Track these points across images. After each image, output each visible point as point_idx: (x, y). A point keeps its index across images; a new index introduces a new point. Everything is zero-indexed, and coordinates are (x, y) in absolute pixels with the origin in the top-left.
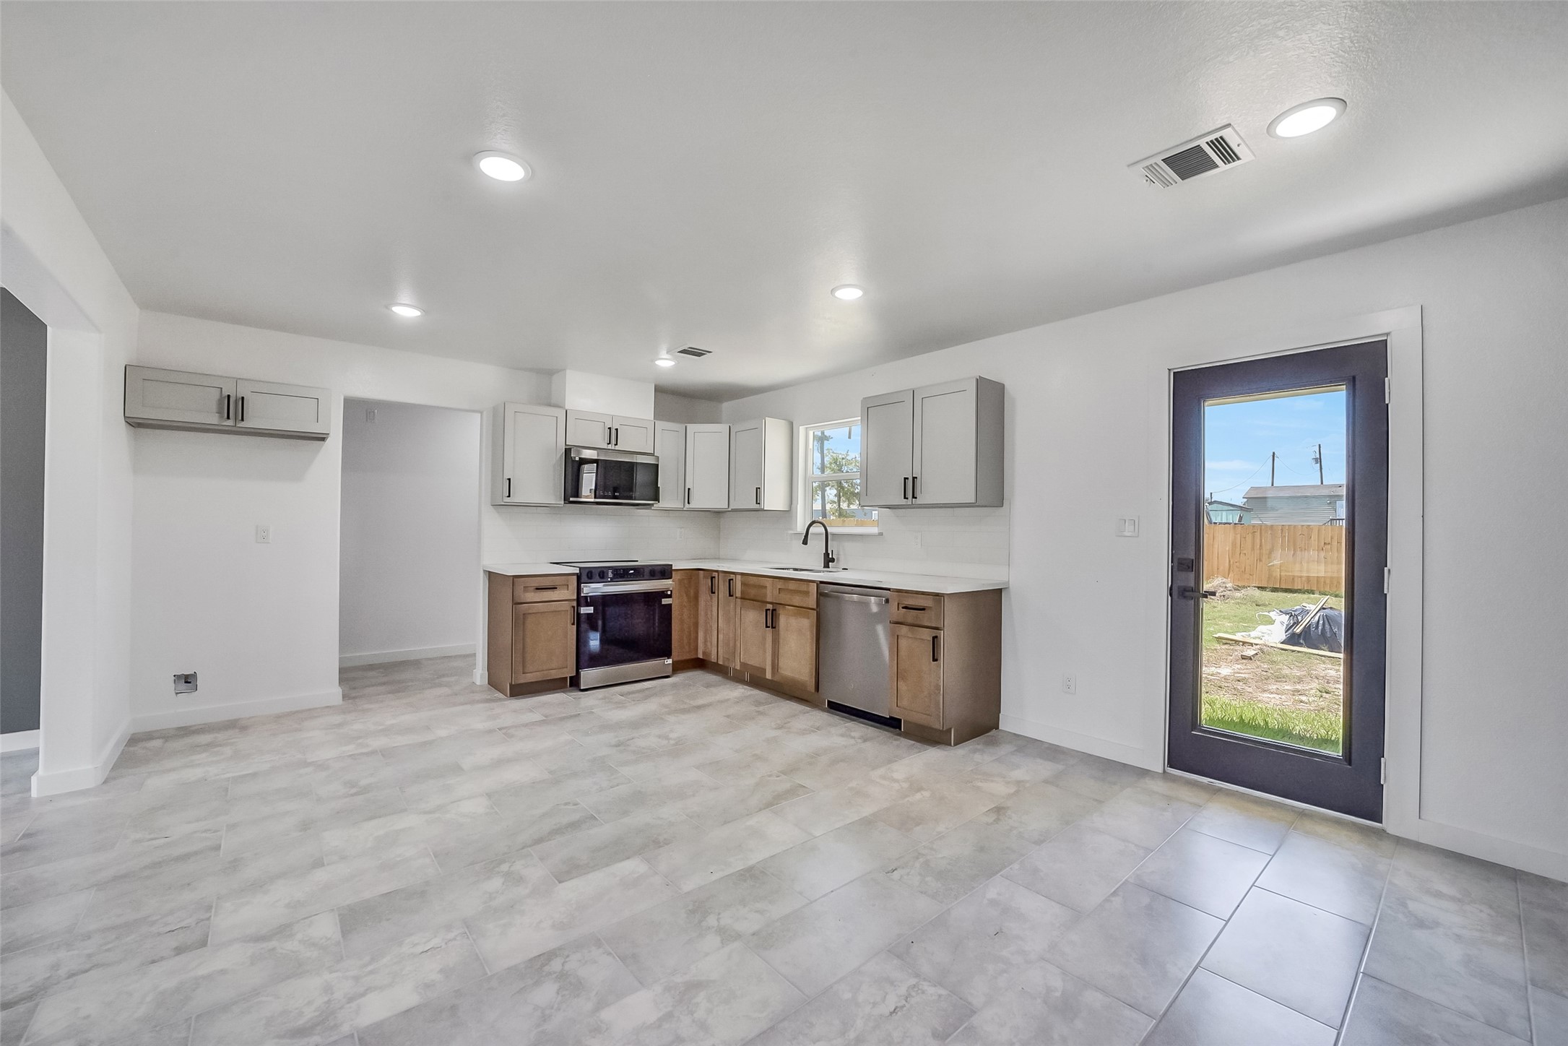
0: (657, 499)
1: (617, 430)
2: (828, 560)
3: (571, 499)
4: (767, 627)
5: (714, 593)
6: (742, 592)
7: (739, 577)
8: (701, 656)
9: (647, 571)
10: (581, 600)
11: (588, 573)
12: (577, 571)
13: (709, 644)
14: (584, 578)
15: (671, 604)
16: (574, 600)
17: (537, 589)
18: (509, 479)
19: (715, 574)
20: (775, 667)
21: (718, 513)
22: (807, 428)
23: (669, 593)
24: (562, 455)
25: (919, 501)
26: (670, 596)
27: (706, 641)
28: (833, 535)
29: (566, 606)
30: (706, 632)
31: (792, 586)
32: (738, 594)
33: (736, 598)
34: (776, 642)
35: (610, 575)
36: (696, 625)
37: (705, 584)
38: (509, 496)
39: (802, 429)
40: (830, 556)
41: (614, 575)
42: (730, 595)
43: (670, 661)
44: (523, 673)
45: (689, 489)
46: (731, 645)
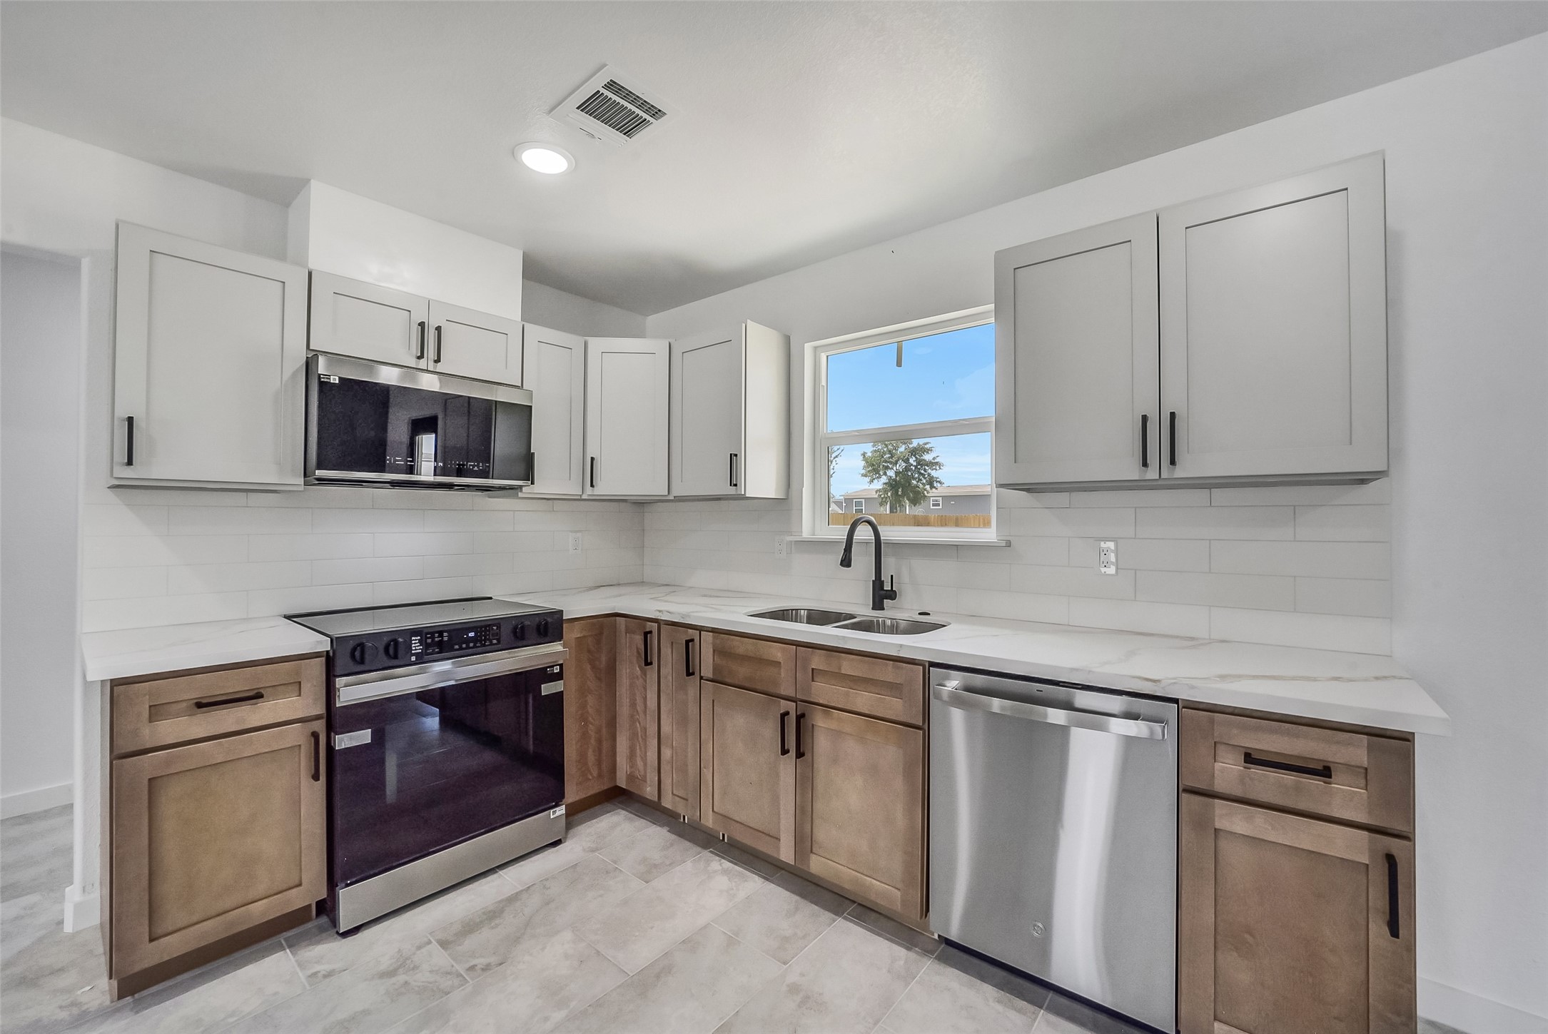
0: (528, 474)
1: (439, 329)
2: (882, 594)
3: (319, 473)
4: (784, 752)
5: (651, 663)
6: (716, 668)
7: (707, 637)
8: (622, 783)
9: (506, 631)
10: (335, 719)
11: (354, 650)
12: (325, 645)
13: (640, 763)
14: (342, 662)
15: (562, 691)
16: (318, 718)
17: (200, 705)
18: (130, 420)
19: (650, 626)
20: (804, 842)
21: (641, 504)
22: (816, 348)
23: (557, 669)
24: (294, 375)
25: (1180, 472)
26: (559, 676)
27: (632, 756)
28: (890, 544)
29: (296, 736)
30: (633, 737)
31: (849, 666)
32: (707, 671)
33: (701, 678)
34: (805, 783)
35: (416, 647)
36: (612, 723)
37: (630, 646)
38: (130, 462)
39: (808, 347)
40: (887, 587)
41: (427, 646)
42: (689, 674)
43: (561, 810)
44: (151, 940)
45: (592, 459)
46: (692, 770)
